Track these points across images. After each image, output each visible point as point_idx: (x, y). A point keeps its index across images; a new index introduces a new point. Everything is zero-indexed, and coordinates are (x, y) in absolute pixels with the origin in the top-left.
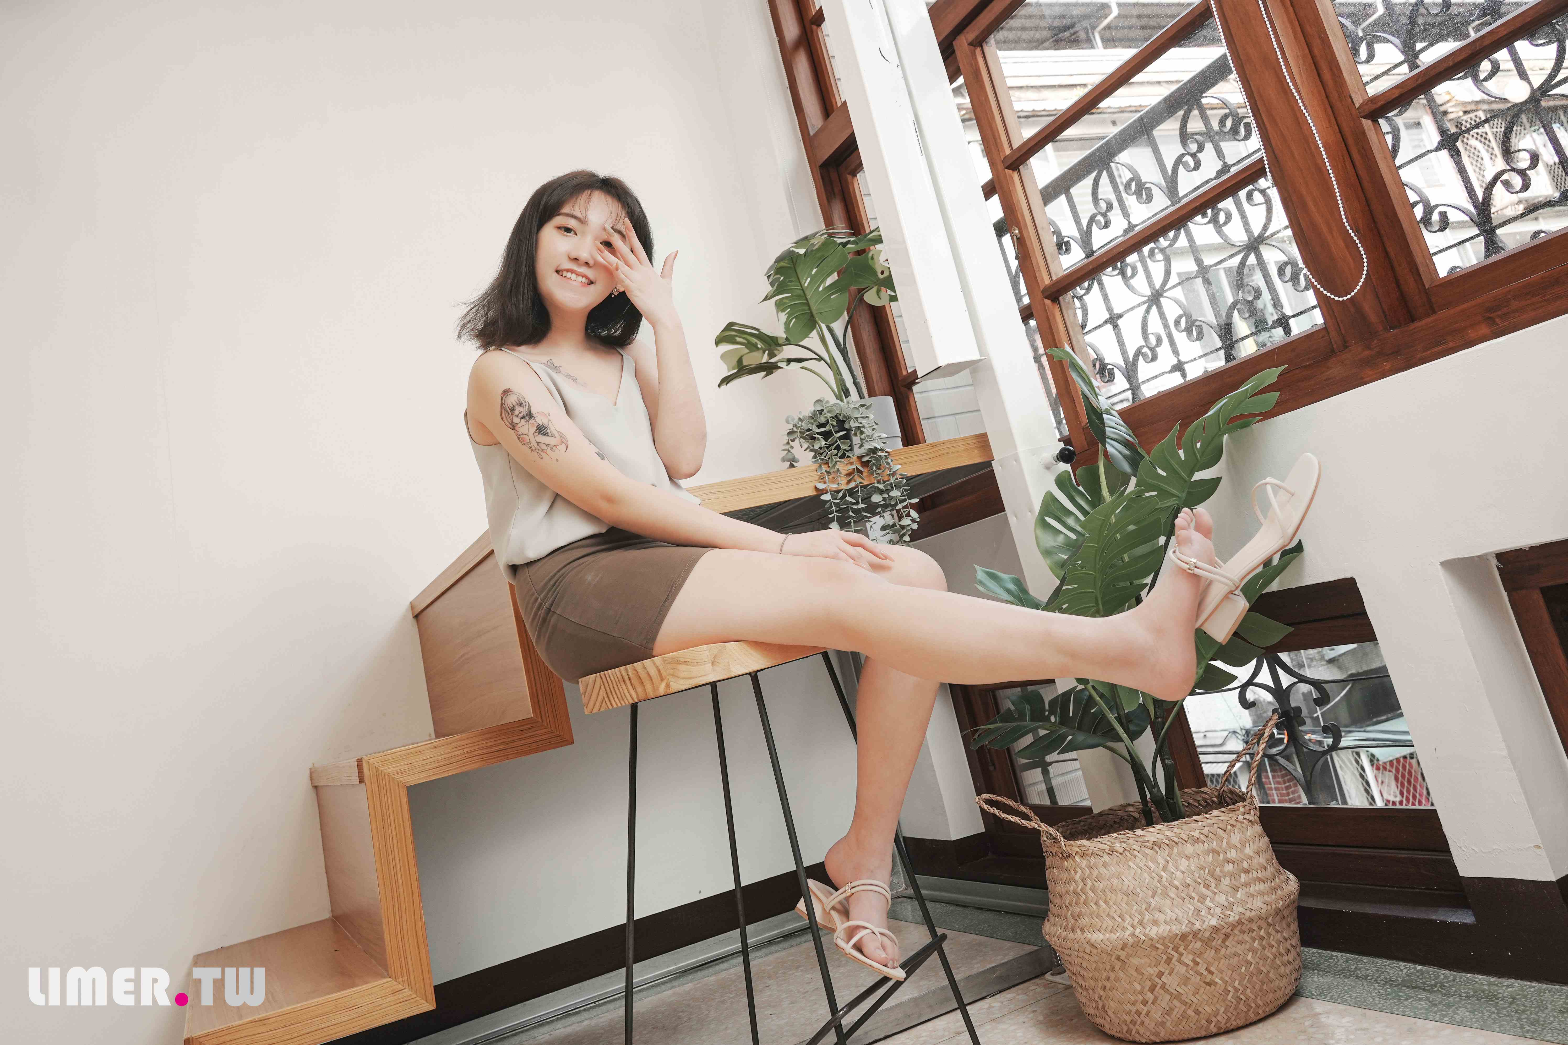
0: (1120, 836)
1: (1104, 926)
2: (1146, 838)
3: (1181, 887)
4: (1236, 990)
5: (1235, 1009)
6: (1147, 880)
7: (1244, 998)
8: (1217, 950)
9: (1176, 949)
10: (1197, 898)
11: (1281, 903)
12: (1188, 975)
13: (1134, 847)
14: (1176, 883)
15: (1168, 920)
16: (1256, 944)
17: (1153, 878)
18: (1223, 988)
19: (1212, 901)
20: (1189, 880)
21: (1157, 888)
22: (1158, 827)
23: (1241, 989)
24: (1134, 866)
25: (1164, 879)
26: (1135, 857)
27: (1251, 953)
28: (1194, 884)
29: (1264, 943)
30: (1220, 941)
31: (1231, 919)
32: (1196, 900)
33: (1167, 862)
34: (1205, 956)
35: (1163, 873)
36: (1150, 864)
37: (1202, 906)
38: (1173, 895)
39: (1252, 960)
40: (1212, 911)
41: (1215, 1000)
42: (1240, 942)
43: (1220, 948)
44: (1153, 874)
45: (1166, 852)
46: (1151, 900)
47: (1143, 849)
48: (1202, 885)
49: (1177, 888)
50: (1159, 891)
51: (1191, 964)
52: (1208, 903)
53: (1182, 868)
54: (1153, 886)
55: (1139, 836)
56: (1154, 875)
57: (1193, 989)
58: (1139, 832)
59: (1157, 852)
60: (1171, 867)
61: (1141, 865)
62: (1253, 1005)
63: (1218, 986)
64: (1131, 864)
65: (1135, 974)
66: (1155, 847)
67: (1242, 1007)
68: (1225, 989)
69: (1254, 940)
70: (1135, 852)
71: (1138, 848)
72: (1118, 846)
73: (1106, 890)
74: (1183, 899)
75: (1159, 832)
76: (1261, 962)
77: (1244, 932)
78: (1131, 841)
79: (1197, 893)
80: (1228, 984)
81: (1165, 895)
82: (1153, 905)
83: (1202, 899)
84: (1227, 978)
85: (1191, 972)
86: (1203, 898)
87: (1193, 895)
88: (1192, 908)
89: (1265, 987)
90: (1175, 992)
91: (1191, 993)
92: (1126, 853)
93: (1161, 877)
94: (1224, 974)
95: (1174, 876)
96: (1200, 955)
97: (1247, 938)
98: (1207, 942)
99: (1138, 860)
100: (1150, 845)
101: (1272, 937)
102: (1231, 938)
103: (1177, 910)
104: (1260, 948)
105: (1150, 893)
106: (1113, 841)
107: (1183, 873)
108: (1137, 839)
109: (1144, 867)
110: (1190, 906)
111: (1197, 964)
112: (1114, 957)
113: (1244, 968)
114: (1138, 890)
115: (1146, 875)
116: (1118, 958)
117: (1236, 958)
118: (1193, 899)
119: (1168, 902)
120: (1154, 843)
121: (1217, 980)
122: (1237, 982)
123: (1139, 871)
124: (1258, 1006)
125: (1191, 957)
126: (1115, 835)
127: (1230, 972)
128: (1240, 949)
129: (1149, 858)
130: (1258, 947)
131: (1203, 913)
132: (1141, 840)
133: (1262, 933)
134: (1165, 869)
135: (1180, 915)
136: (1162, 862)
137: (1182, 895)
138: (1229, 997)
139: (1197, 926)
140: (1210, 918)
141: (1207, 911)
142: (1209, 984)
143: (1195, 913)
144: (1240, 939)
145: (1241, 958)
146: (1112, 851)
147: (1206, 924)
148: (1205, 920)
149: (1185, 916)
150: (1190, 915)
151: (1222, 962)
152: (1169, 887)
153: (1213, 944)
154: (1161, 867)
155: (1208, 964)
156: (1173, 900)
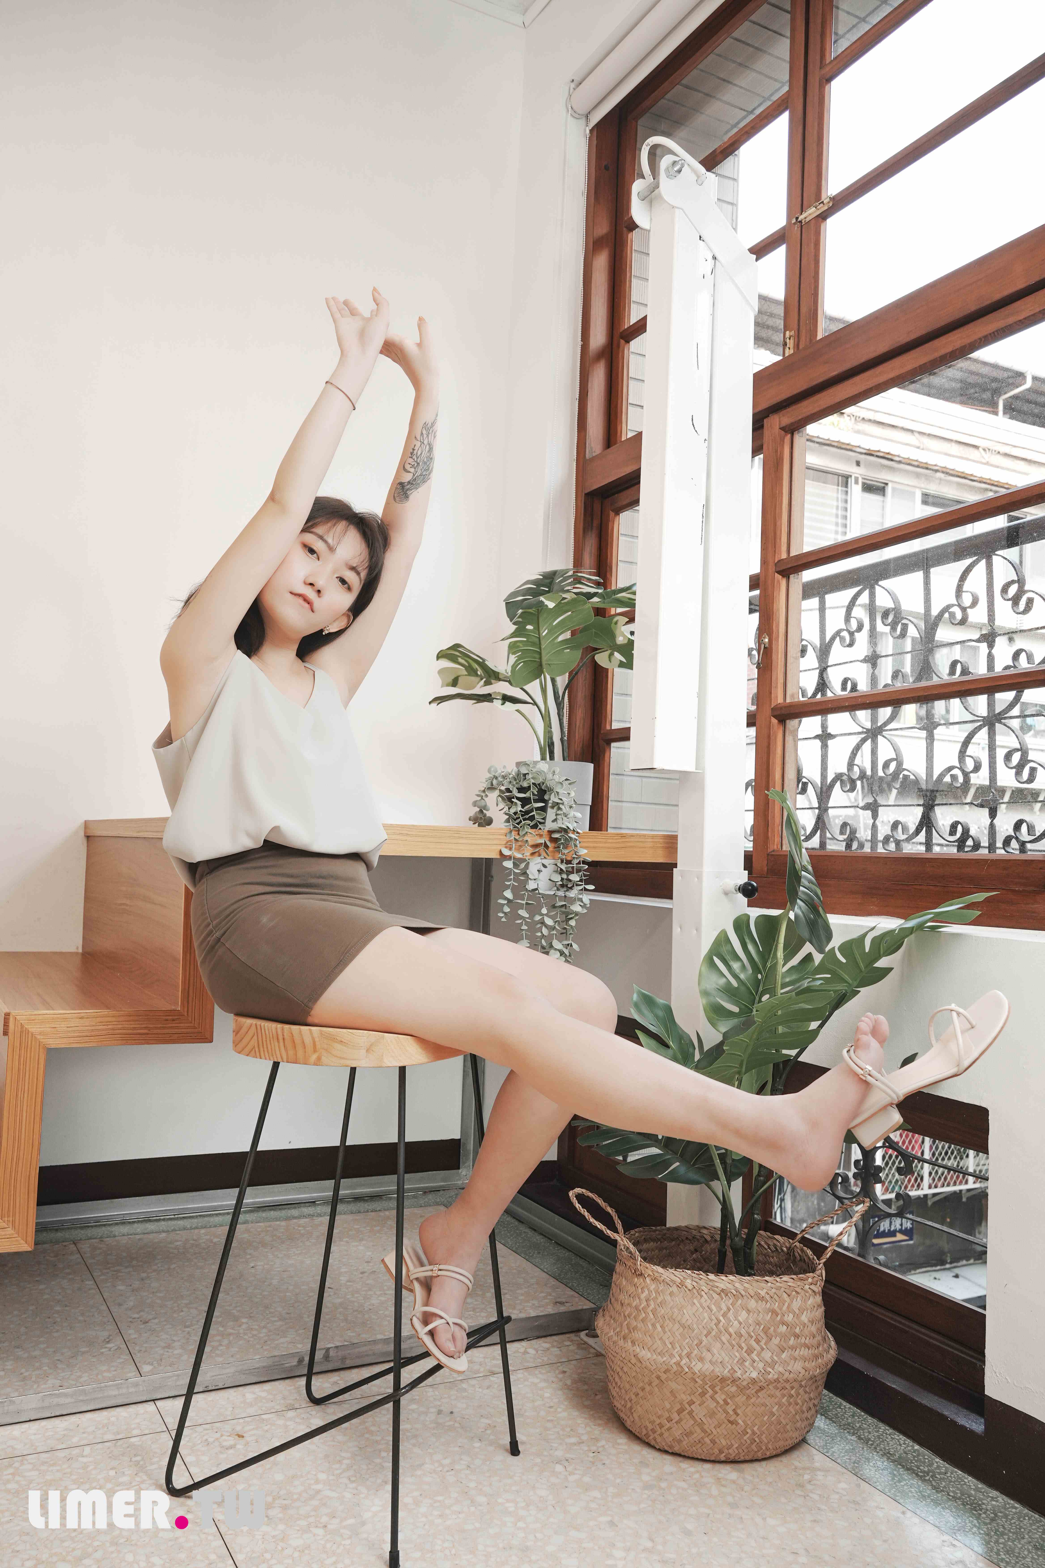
0: (693, 1275)
1: (655, 1347)
2: (717, 1284)
3: (735, 1335)
4: (754, 1433)
5: (747, 1448)
6: (705, 1320)
7: (758, 1441)
8: (749, 1398)
9: (713, 1387)
10: (745, 1348)
12: (716, 1411)
13: (704, 1288)
14: (731, 1330)
15: (714, 1360)
16: (785, 1400)
17: (712, 1320)
18: (742, 1429)
19: (759, 1355)
20: (743, 1330)
21: (713, 1330)
22: (731, 1276)
23: (759, 1433)
24: (698, 1305)
25: (721, 1324)
26: (702, 1296)
27: (777, 1406)
28: (747, 1335)
29: (792, 1400)
30: (755, 1390)
31: (771, 1375)
32: (744, 1350)
33: (729, 1309)
34: (737, 1399)
35: (721, 1318)
36: (713, 1307)
37: (748, 1357)
38: (725, 1340)
39: (776, 1413)
40: (755, 1364)
41: (733, 1436)
42: (772, 1396)
43: (752, 1396)
45: (731, 1301)
46: (705, 1338)
47: (711, 1292)
48: (754, 1338)
49: (731, 1335)
50: (713, 1333)
51: (722, 1402)
52: (755, 1356)
53: (741, 1319)
54: (709, 1327)
55: (711, 1280)
56: (713, 1317)
57: (716, 1422)
58: (712, 1276)
59: (723, 1299)
60: (731, 1315)
61: (705, 1305)
62: (764, 1448)
63: (739, 1426)
64: (695, 1301)
65: (669, 1394)
66: (723, 1293)
67: (754, 1447)
68: (745, 1430)
69: (784, 1396)
70: (702, 1292)
71: (706, 1290)
72: (688, 1282)
73: (666, 1316)
74: (733, 1347)
75: (730, 1281)
76: (783, 1415)
77: (778, 1389)
78: (702, 1282)
79: (747, 1345)
80: (749, 1426)
81: (717, 1338)
82: (704, 1343)
84: (749, 1422)
85: (719, 1409)
86: (751, 1350)
87: (744, 1345)
88: (739, 1356)
89: (779, 1435)
90: (700, 1420)
91: (714, 1425)
92: (695, 1291)
93: (719, 1321)
94: (748, 1418)
95: (732, 1323)
96: (732, 1397)
98: (742, 1389)
99: (703, 1300)
100: (718, 1290)
102: (765, 1390)
103: (723, 1354)
104: (786, 1403)
105: (705, 1332)
106: (686, 1276)
107: (741, 1323)
108: (708, 1282)
109: (707, 1308)
110: (737, 1354)
111: (727, 1404)
112: (655, 1374)
113: (767, 1417)
114: (695, 1326)
115: (706, 1314)
116: (659, 1377)
117: (763, 1408)
118: (742, 1348)
119: (718, 1345)
120: (723, 1290)
121: (740, 1421)
122: (757, 1426)
123: (701, 1309)
124: (767, 1449)
125: (724, 1397)
126: (689, 1272)
127: (753, 1418)
128: (769, 1401)
129: (714, 1301)
131: (747, 1364)
132: (711, 1283)
133: (793, 1392)
134: (725, 1315)
135: (727, 1359)
136: (724, 1308)
137: (733, 1342)
138: (745, 1438)
139: (739, 1374)
140: (752, 1369)
141: (752, 1362)
142: (732, 1423)
143: (740, 1362)
144: (772, 1393)
145: (768, 1408)
146: (682, 1285)
147: (747, 1374)
148: (747, 1370)
149: (730, 1362)
150: (735, 1362)
151: (750, 1407)
152: (724, 1331)
153: (747, 1392)
154: (722, 1312)
155: (737, 1406)
156: (724, 1344)
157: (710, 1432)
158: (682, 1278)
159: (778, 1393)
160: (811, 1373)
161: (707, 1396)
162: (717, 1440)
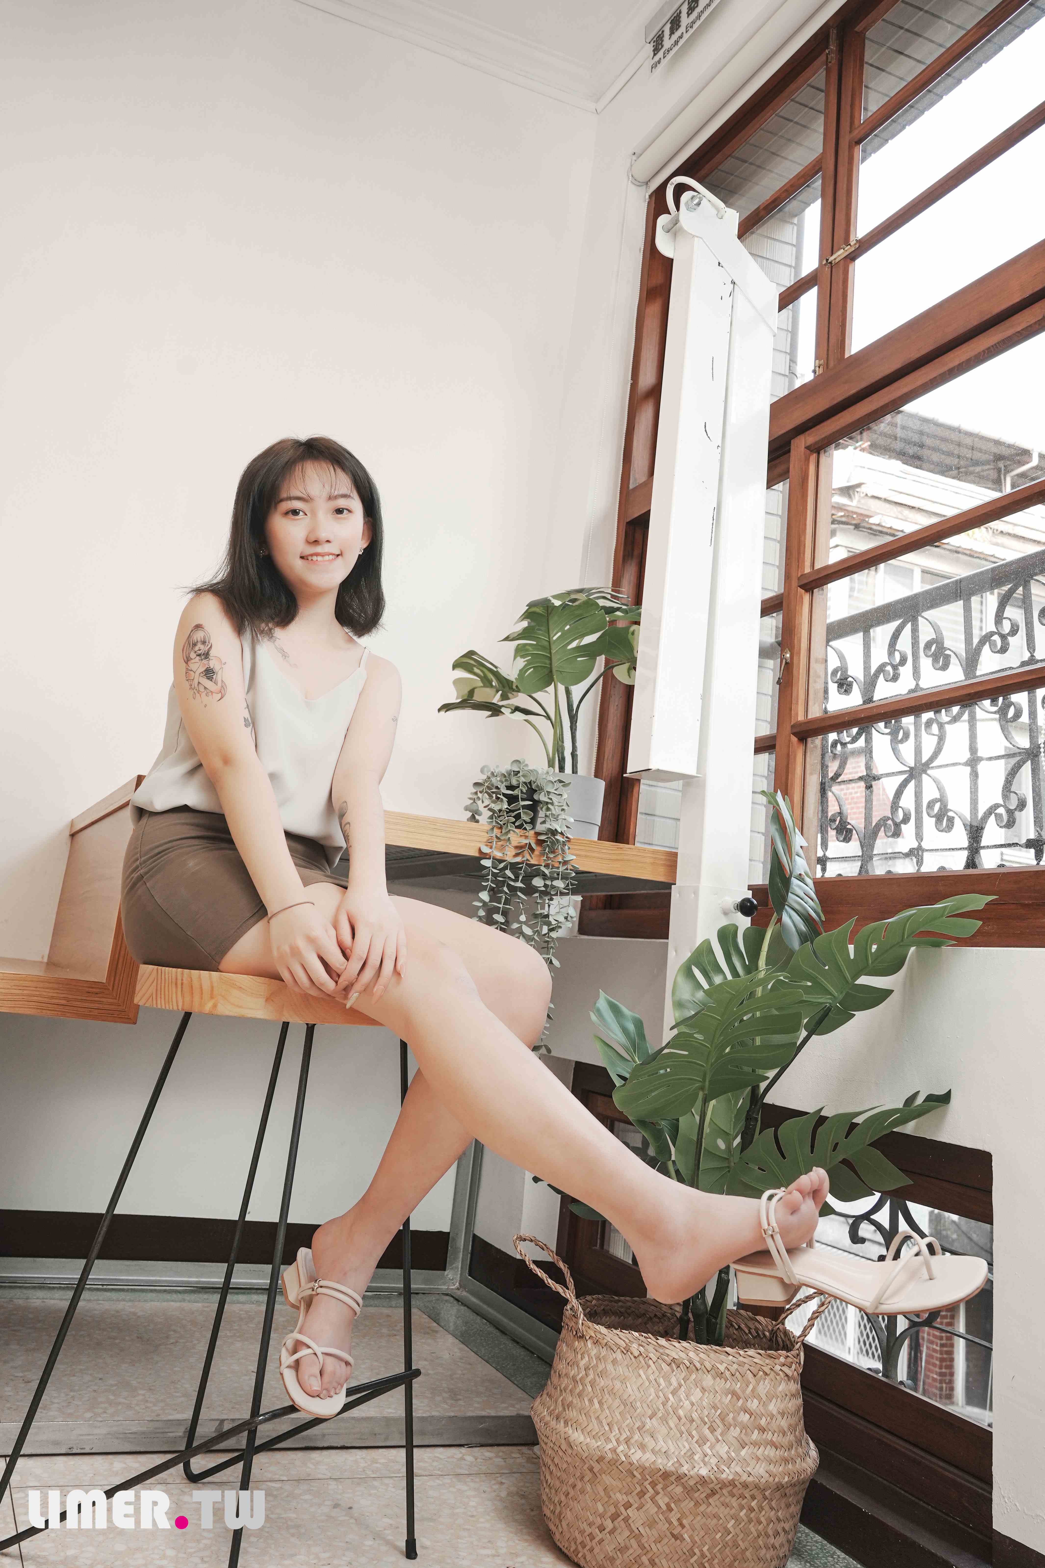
3: (684, 1419)
4: (703, 1555)
6: (651, 1397)
8: (697, 1504)
9: (653, 1485)
10: (696, 1437)
11: (786, 1479)
12: (657, 1519)
13: (652, 1355)
14: (680, 1412)
15: (657, 1448)
16: (743, 1513)
17: (658, 1397)
18: (689, 1547)
19: (712, 1448)
20: (695, 1415)
21: (659, 1410)
23: (709, 1556)
25: (670, 1402)
26: (649, 1366)
27: (733, 1521)
28: (699, 1421)
29: (752, 1515)
30: (705, 1494)
31: (725, 1475)
32: (695, 1439)
33: (681, 1385)
34: (682, 1505)
35: (671, 1396)
37: (699, 1448)
38: (672, 1424)
39: (731, 1530)
40: (707, 1458)
41: (676, 1557)
42: (726, 1504)
43: (701, 1502)
45: (684, 1375)
46: (649, 1420)
47: (660, 1361)
48: (708, 1426)
49: (680, 1418)
50: (660, 1413)
51: (665, 1507)
52: (707, 1448)
53: (694, 1398)
54: (655, 1406)
56: (661, 1394)
57: (657, 1535)
58: (662, 1341)
59: (673, 1370)
60: (682, 1393)
61: (652, 1377)
63: (684, 1543)
65: (603, 1492)
66: (674, 1364)
68: (691, 1549)
69: (742, 1507)
70: (651, 1360)
71: (655, 1358)
74: (682, 1433)
75: (683, 1349)
76: (742, 1535)
77: (734, 1495)
79: (699, 1433)
80: (697, 1545)
81: (665, 1421)
82: (647, 1426)
83: (701, 1441)
84: (697, 1539)
85: (661, 1516)
86: (703, 1441)
87: (695, 1432)
88: (688, 1447)
90: (637, 1532)
91: (654, 1538)
93: (667, 1400)
94: (697, 1533)
95: (682, 1403)
96: (677, 1501)
98: (689, 1491)
99: (650, 1370)
100: (668, 1359)
101: (763, 1513)
102: (717, 1496)
103: (670, 1442)
105: (650, 1413)
106: (632, 1340)
107: (693, 1404)
108: (657, 1348)
109: (654, 1382)
110: (686, 1444)
111: (670, 1510)
112: (587, 1465)
113: (720, 1534)
114: (638, 1403)
115: (652, 1390)
116: (591, 1468)
117: (715, 1521)
118: (693, 1437)
119: (665, 1429)
120: (674, 1360)
121: (686, 1536)
122: (706, 1547)
123: (647, 1383)
125: (666, 1499)
126: (636, 1334)
127: (702, 1533)
128: (723, 1512)
129: (663, 1373)
130: (745, 1518)
131: (696, 1456)
133: (754, 1504)
134: (675, 1392)
135: (673, 1448)
136: (675, 1383)
137: (683, 1427)
138: (692, 1560)
139: (686, 1469)
140: (702, 1465)
141: (702, 1455)
142: (676, 1537)
143: (688, 1453)
144: (727, 1500)
145: (721, 1521)
146: (627, 1350)
147: (696, 1470)
148: (696, 1465)
149: (676, 1452)
150: (682, 1453)
151: (699, 1518)
152: (672, 1414)
153: (695, 1495)
154: (672, 1388)
155: (683, 1515)
156: (671, 1429)
157: (649, 1548)
158: (628, 1342)
159: (734, 1502)
160: (777, 1480)
161: (647, 1496)
162: (657, 1560)
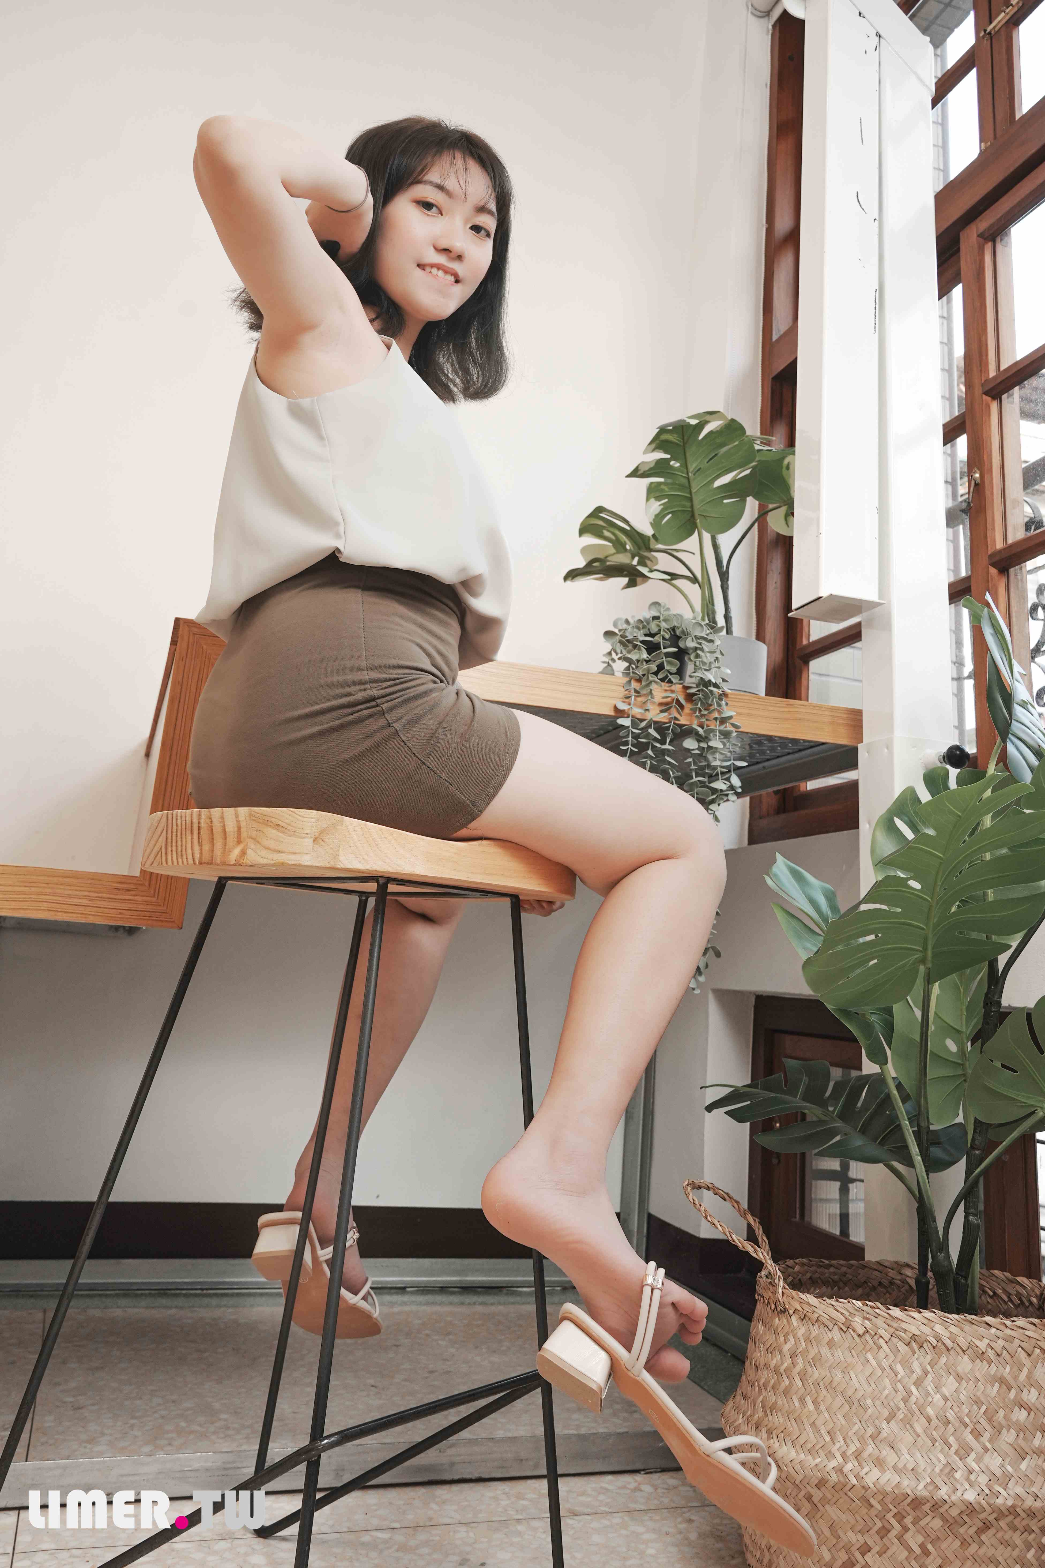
0: (865, 1308)
1: (802, 1440)
2: (903, 1325)
3: (935, 1422)
6: (886, 1392)
8: (965, 1543)
9: (900, 1517)
10: (955, 1447)
13: (882, 1332)
14: (930, 1411)
15: (901, 1466)
16: (1030, 1555)
17: (896, 1391)
19: (978, 1460)
20: (950, 1415)
21: (899, 1409)
22: (927, 1314)
24: (874, 1362)
25: (913, 1399)
26: (879, 1348)
28: (957, 1424)
30: (974, 1529)
31: (1000, 1501)
32: (953, 1449)
33: (926, 1373)
34: (943, 1545)
35: (913, 1389)
36: (899, 1368)
37: (960, 1463)
38: (919, 1430)
40: (972, 1477)
42: (1006, 1544)
43: (969, 1540)
44: (899, 1385)
45: (929, 1357)
46: (884, 1424)
47: (895, 1340)
48: (969, 1429)
49: (929, 1420)
50: (901, 1415)
51: (918, 1550)
52: (971, 1461)
53: (946, 1391)
54: (892, 1404)
55: (895, 1318)
58: (896, 1312)
59: (914, 1353)
60: (930, 1382)
61: (885, 1364)
64: (869, 1356)
65: (827, 1533)
66: (913, 1344)
69: (1029, 1547)
70: (881, 1340)
71: (887, 1337)
72: (857, 1322)
73: (821, 1384)
74: (934, 1441)
75: (926, 1322)
77: (1015, 1529)
78: (880, 1322)
79: (957, 1440)
81: (907, 1423)
82: (885, 1434)
83: (962, 1452)
86: (964, 1451)
87: (951, 1440)
88: (944, 1462)
92: (868, 1337)
93: (909, 1394)
95: (930, 1399)
96: (937, 1540)
97: (1017, 1539)
98: (951, 1525)
99: (881, 1355)
100: (907, 1337)
102: (992, 1531)
103: (918, 1455)
105: (886, 1413)
106: (852, 1311)
107: (946, 1399)
108: (889, 1322)
109: (888, 1369)
110: (942, 1457)
111: (927, 1552)
112: (803, 1493)
114: (869, 1402)
115: (887, 1382)
116: (809, 1498)
118: (950, 1446)
119: (909, 1438)
120: (914, 1336)
123: (879, 1372)
125: (921, 1538)
126: (858, 1303)
128: (1002, 1555)
129: (900, 1357)
131: (958, 1475)
132: (895, 1324)
134: (918, 1383)
135: (922, 1463)
136: (918, 1371)
137: (934, 1433)
139: (943, 1492)
140: (967, 1486)
141: (966, 1473)
143: (947, 1470)
144: (1007, 1537)
146: (847, 1327)
147: (959, 1493)
148: (958, 1486)
149: (929, 1470)
150: (937, 1470)
152: (918, 1413)
153: (962, 1530)
154: (915, 1376)
156: (918, 1436)
158: (847, 1314)
